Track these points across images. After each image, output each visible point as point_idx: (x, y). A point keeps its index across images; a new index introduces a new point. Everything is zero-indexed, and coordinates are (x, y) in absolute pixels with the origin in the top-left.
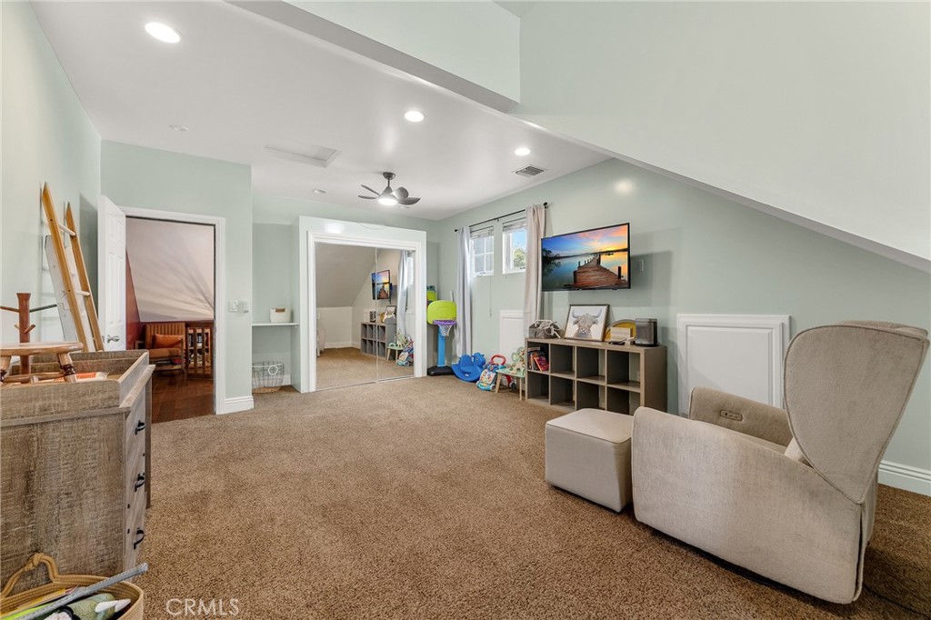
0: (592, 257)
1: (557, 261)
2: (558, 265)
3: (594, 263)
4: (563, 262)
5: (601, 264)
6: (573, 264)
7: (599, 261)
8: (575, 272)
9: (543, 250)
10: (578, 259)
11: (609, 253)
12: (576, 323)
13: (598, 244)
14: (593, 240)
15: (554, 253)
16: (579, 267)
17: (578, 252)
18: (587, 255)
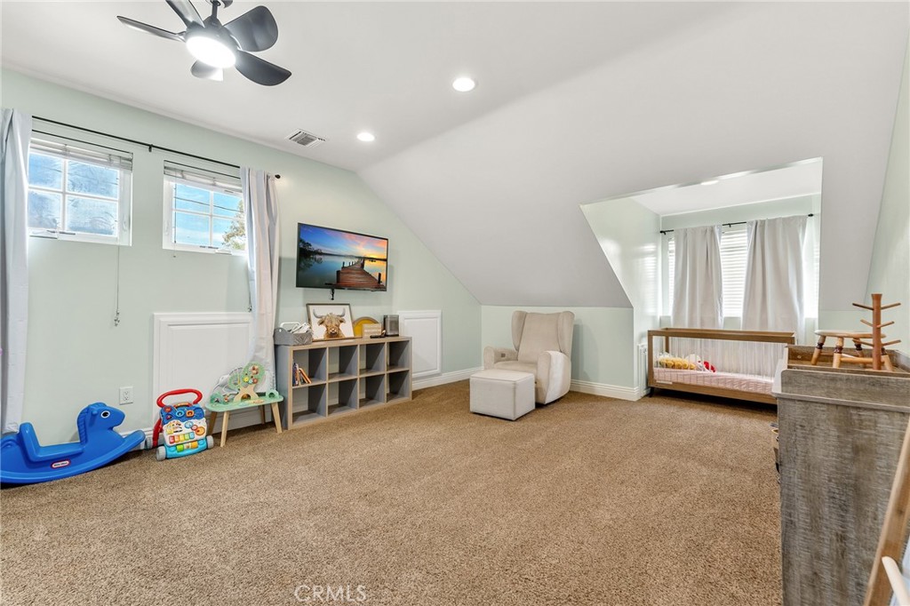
0: (356, 260)
1: (318, 257)
2: (319, 261)
3: (358, 266)
4: (325, 259)
5: (365, 269)
6: (338, 263)
7: (363, 265)
8: (338, 272)
9: (300, 240)
10: (343, 260)
11: (372, 259)
12: (322, 323)
13: (363, 249)
14: (359, 244)
15: (315, 247)
16: (343, 267)
17: (343, 253)
18: (351, 257)
